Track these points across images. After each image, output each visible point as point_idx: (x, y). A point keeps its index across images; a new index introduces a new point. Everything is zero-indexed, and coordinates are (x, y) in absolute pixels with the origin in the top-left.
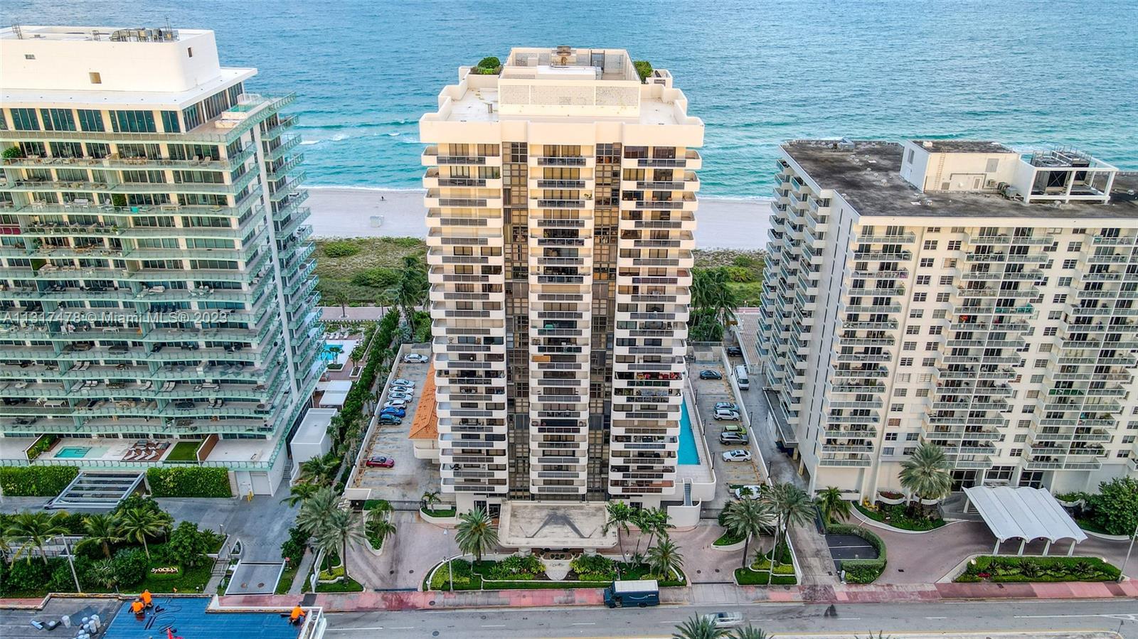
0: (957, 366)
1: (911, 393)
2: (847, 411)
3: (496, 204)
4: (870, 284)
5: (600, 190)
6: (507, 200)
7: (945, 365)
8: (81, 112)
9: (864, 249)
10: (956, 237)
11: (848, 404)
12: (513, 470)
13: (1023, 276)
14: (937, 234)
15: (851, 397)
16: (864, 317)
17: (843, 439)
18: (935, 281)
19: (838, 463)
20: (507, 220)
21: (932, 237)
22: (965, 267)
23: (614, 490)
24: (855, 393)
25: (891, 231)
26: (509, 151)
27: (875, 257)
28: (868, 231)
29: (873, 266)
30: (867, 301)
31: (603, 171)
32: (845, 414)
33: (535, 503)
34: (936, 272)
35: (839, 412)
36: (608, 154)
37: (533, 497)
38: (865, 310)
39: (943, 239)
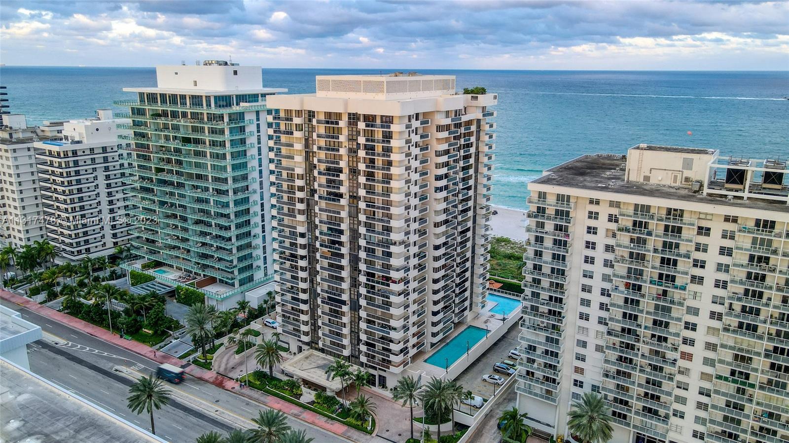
0: (629, 330)
1: (591, 347)
2: (540, 349)
3: (299, 146)
4: (548, 242)
5: (351, 143)
6: (306, 145)
7: (618, 327)
8: (180, 95)
9: (541, 211)
10: (615, 211)
11: (540, 343)
12: (312, 327)
13: (679, 255)
14: (597, 206)
15: (541, 336)
16: (546, 269)
17: (539, 374)
18: (600, 247)
19: (536, 395)
20: (306, 157)
21: (594, 208)
22: (624, 239)
23: (363, 359)
24: (544, 334)
25: (560, 198)
26: (307, 115)
27: (549, 218)
28: (542, 196)
29: (549, 226)
30: (547, 257)
31: (352, 131)
32: (539, 352)
33: (323, 356)
34: (601, 239)
35: (535, 349)
36: (354, 118)
37: (322, 351)
38: (546, 262)
39: (604, 211)
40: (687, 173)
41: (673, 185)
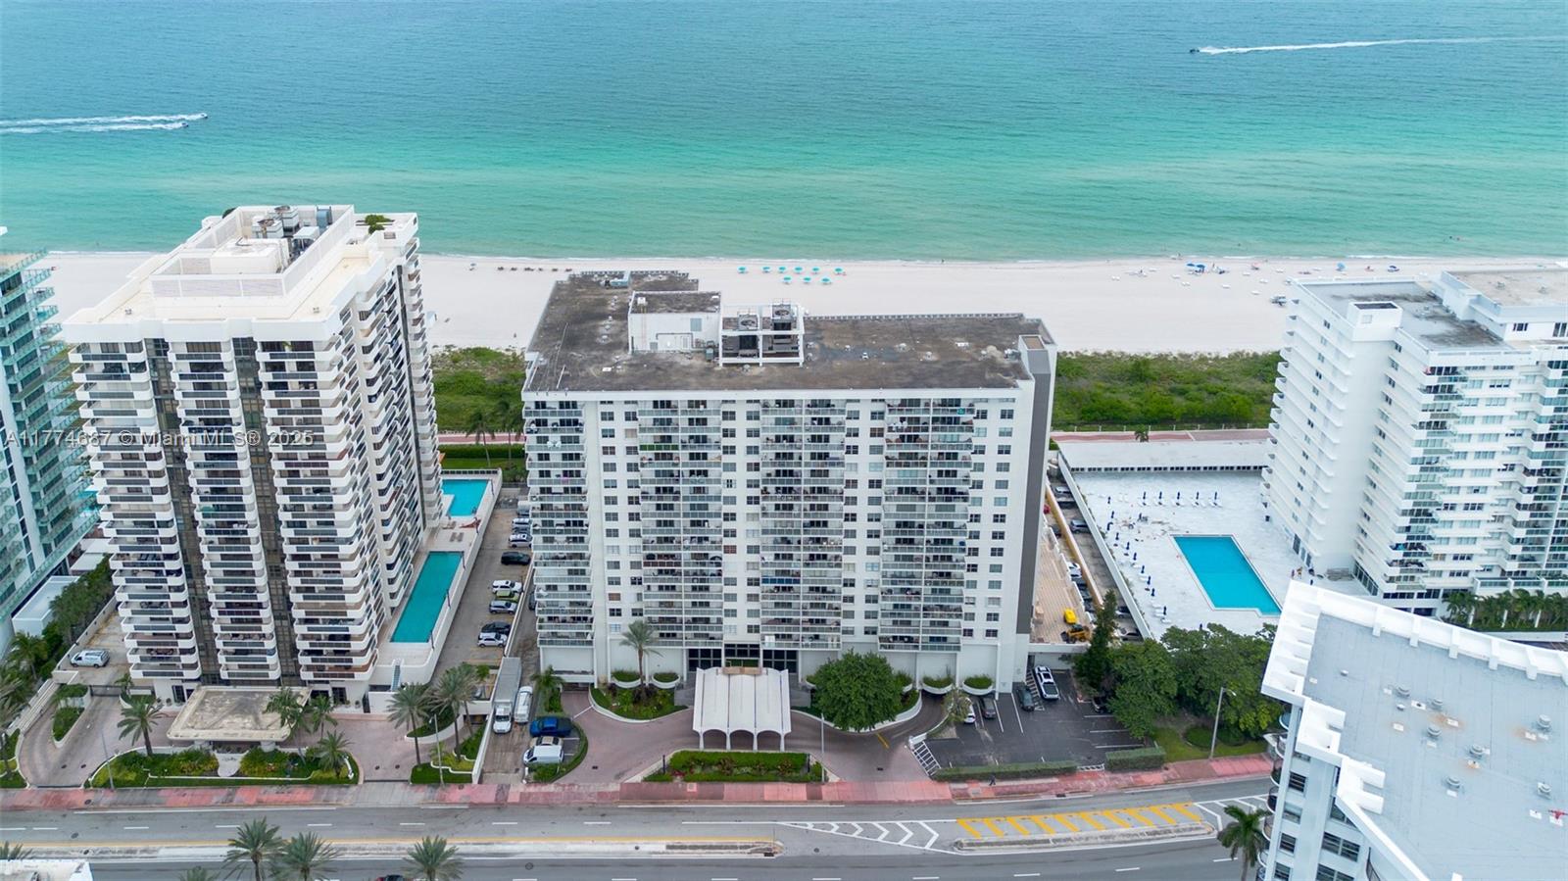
0: (667, 538)
1: (625, 565)
2: (563, 587)
3: (147, 395)
4: (556, 457)
6: (157, 390)
7: (653, 537)
10: (630, 409)
11: (561, 579)
12: (203, 653)
13: (708, 447)
14: (610, 406)
15: (563, 570)
16: (557, 491)
18: (620, 451)
20: (160, 409)
21: (607, 408)
22: (647, 438)
23: (307, 676)
24: (565, 567)
25: (564, 405)
26: (152, 347)
29: (554, 439)
30: (557, 474)
32: (561, 590)
33: (231, 689)
34: (620, 442)
35: (556, 588)
36: (245, 346)
37: (227, 683)
38: (556, 483)
39: (618, 411)
40: (697, 335)
41: (684, 350)
